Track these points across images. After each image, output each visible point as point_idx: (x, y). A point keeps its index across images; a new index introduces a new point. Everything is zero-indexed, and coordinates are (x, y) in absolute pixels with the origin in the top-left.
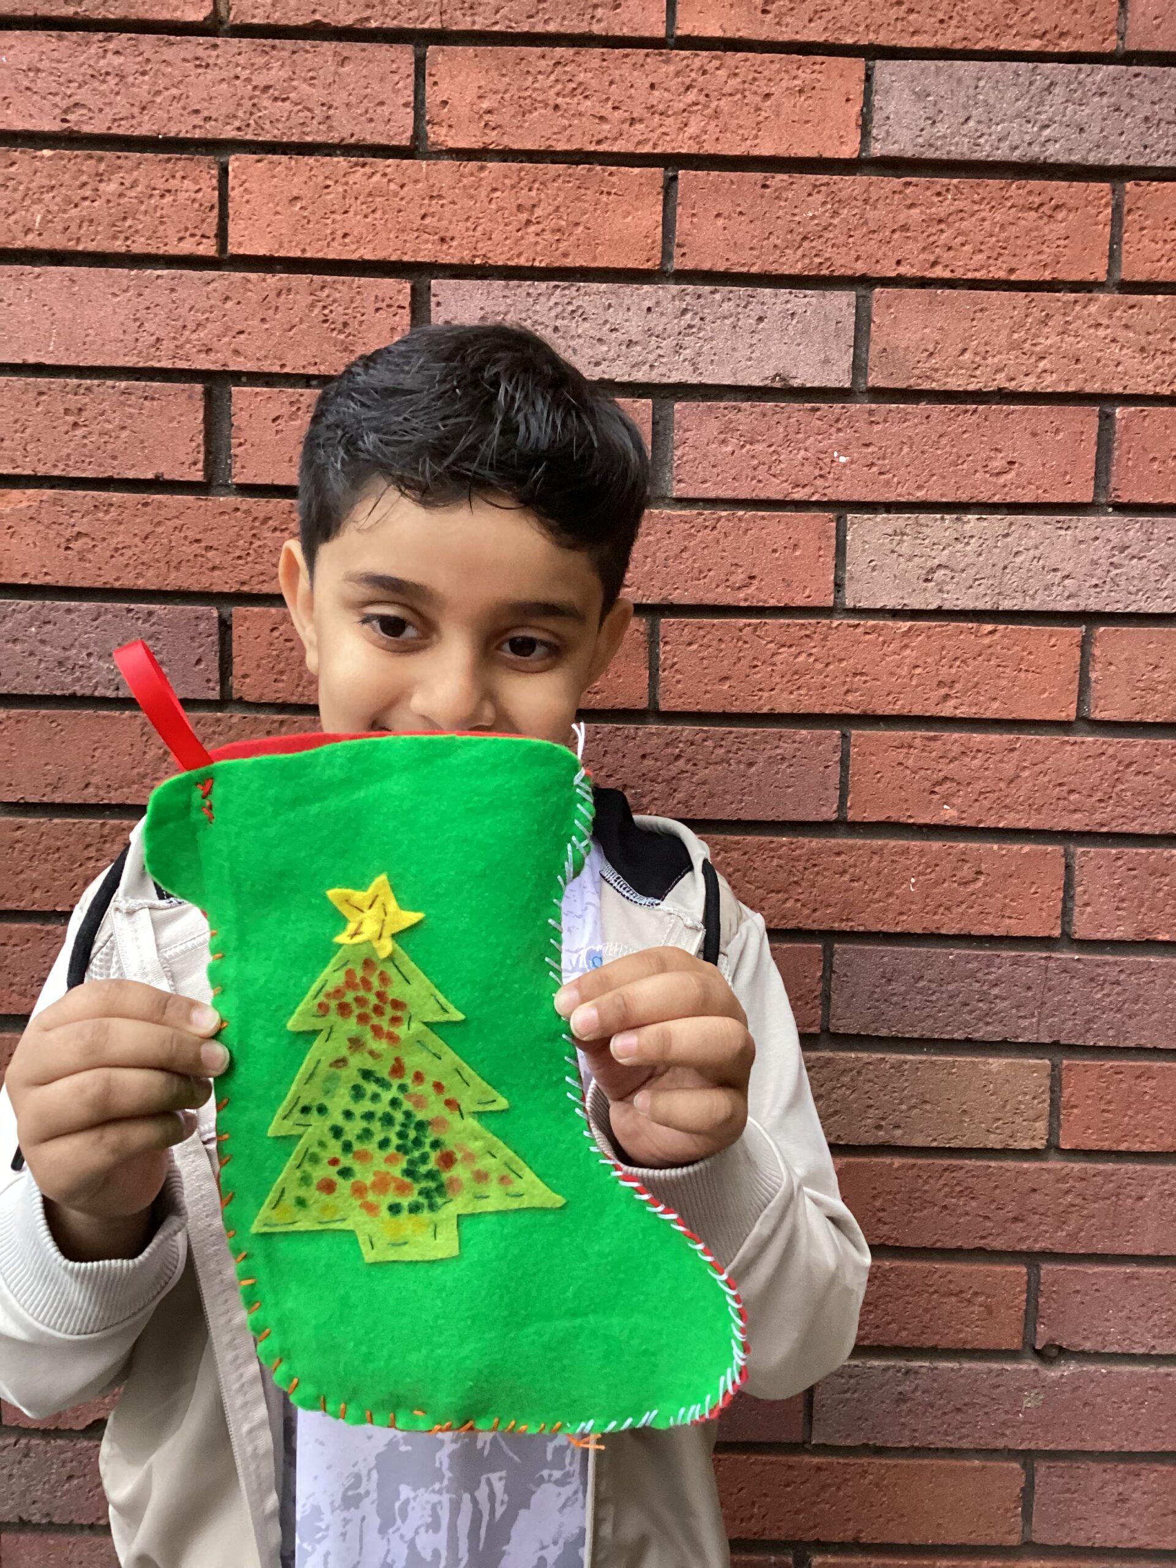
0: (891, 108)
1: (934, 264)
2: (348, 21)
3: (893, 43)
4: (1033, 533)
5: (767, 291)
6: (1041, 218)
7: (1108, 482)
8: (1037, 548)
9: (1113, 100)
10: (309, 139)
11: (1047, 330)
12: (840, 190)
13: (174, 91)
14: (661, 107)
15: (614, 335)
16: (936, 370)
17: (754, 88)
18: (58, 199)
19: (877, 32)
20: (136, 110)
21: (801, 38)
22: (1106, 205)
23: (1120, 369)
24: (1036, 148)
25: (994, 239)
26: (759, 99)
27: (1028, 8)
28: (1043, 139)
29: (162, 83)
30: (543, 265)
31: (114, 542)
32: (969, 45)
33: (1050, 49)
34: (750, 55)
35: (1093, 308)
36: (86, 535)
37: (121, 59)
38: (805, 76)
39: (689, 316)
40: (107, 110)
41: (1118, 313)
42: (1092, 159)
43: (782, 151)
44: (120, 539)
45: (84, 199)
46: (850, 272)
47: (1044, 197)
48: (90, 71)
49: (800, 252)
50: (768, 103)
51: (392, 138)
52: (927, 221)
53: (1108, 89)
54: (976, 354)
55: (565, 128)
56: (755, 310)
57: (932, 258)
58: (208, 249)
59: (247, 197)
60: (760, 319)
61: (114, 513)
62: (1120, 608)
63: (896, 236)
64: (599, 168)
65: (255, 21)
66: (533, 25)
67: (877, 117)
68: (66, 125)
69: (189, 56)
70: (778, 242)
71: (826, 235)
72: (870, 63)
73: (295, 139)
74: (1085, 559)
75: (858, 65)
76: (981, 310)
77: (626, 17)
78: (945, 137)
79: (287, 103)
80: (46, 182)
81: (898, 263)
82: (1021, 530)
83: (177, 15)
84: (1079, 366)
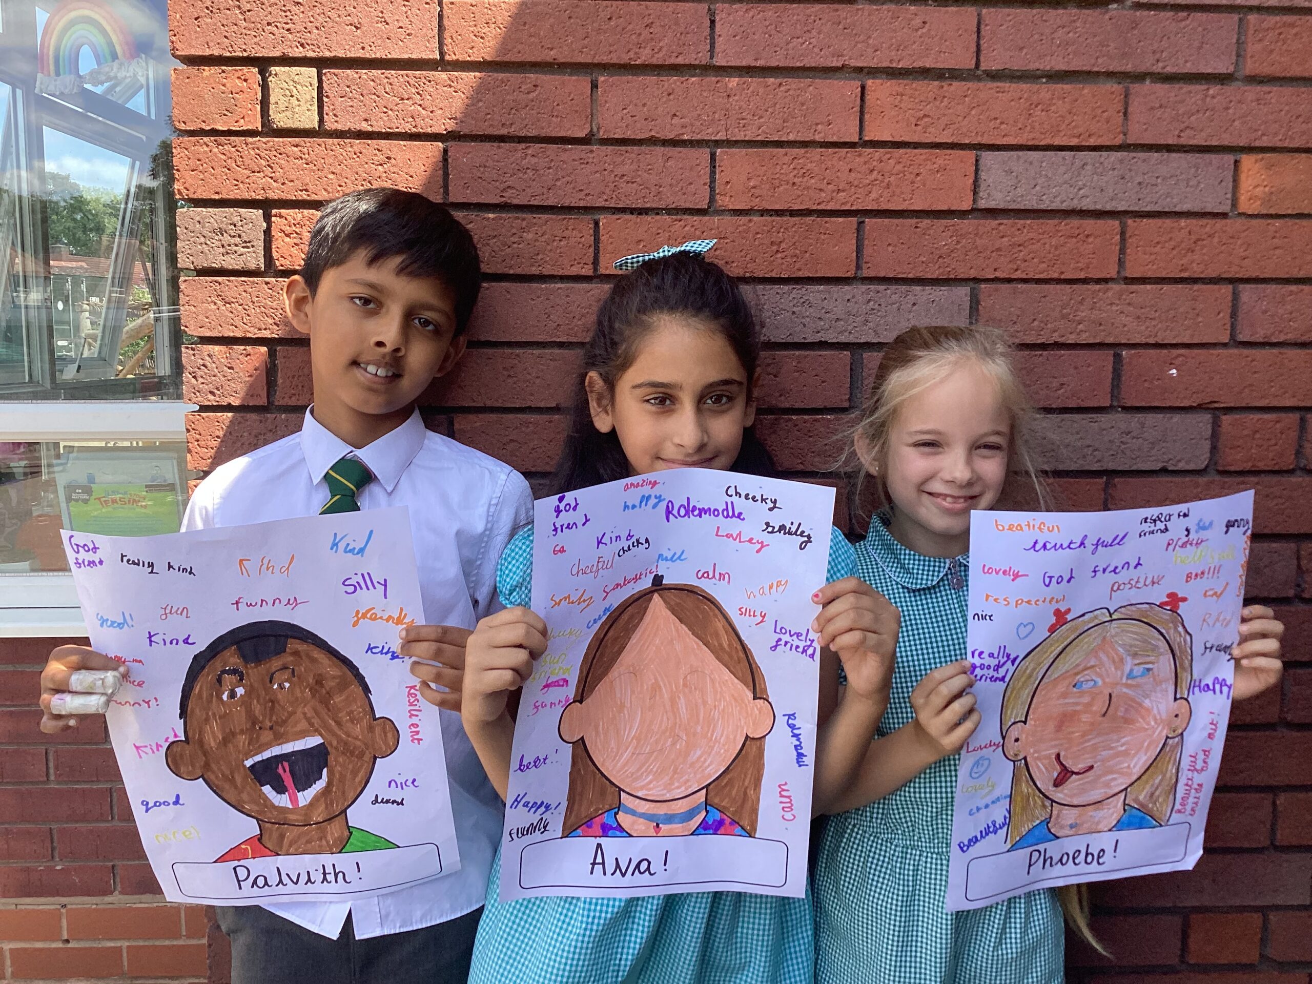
0: (991, 180)
1: (1017, 270)
2: (671, 136)
3: (991, 143)
4: (1075, 425)
5: (918, 288)
6: (1078, 242)
7: (1119, 393)
8: (1078, 433)
9: (1121, 173)
10: (648, 205)
11: (1082, 308)
12: (961, 229)
13: (568, 179)
14: (856, 183)
15: (828, 315)
16: (1018, 332)
17: (911, 170)
18: (498, 243)
19: (982, 136)
20: (545, 190)
21: (938, 140)
22: (1117, 234)
23: (1126, 329)
24: (1075, 201)
25: (1051, 255)
26: (913, 176)
27: (1070, 120)
28: (1080, 196)
29: (560, 174)
30: (786, 276)
31: (531, 445)
32: (1037, 143)
33: (1083, 144)
34: (909, 150)
35: (1110, 294)
36: (516, 441)
37: (536, 160)
38: (940, 161)
39: (872, 303)
40: (528, 190)
41: (1124, 297)
42: (1108, 208)
43: (926, 208)
44: (536, 442)
45: (514, 243)
46: (967, 276)
47: (1081, 230)
48: (517, 167)
49: (937, 267)
50: (919, 178)
51: (697, 203)
52: (1013, 245)
53: (1118, 166)
54: (1042, 322)
55: (799, 196)
56: (911, 299)
57: (1015, 267)
58: (587, 271)
59: (611, 240)
60: (914, 304)
61: (531, 428)
62: (1126, 467)
63: (994, 254)
64: (818, 219)
65: (616, 136)
66: (781, 136)
67: (983, 186)
68: (503, 199)
69: (577, 158)
70: (924, 259)
71: (953, 255)
72: (979, 153)
73: (639, 206)
74: (1106, 439)
75: (971, 155)
76: (1045, 297)
77: (836, 129)
78: (1022, 196)
79: (635, 185)
80: (490, 233)
81: (995, 270)
82: (1069, 423)
83: (569, 134)
84: (1102, 328)
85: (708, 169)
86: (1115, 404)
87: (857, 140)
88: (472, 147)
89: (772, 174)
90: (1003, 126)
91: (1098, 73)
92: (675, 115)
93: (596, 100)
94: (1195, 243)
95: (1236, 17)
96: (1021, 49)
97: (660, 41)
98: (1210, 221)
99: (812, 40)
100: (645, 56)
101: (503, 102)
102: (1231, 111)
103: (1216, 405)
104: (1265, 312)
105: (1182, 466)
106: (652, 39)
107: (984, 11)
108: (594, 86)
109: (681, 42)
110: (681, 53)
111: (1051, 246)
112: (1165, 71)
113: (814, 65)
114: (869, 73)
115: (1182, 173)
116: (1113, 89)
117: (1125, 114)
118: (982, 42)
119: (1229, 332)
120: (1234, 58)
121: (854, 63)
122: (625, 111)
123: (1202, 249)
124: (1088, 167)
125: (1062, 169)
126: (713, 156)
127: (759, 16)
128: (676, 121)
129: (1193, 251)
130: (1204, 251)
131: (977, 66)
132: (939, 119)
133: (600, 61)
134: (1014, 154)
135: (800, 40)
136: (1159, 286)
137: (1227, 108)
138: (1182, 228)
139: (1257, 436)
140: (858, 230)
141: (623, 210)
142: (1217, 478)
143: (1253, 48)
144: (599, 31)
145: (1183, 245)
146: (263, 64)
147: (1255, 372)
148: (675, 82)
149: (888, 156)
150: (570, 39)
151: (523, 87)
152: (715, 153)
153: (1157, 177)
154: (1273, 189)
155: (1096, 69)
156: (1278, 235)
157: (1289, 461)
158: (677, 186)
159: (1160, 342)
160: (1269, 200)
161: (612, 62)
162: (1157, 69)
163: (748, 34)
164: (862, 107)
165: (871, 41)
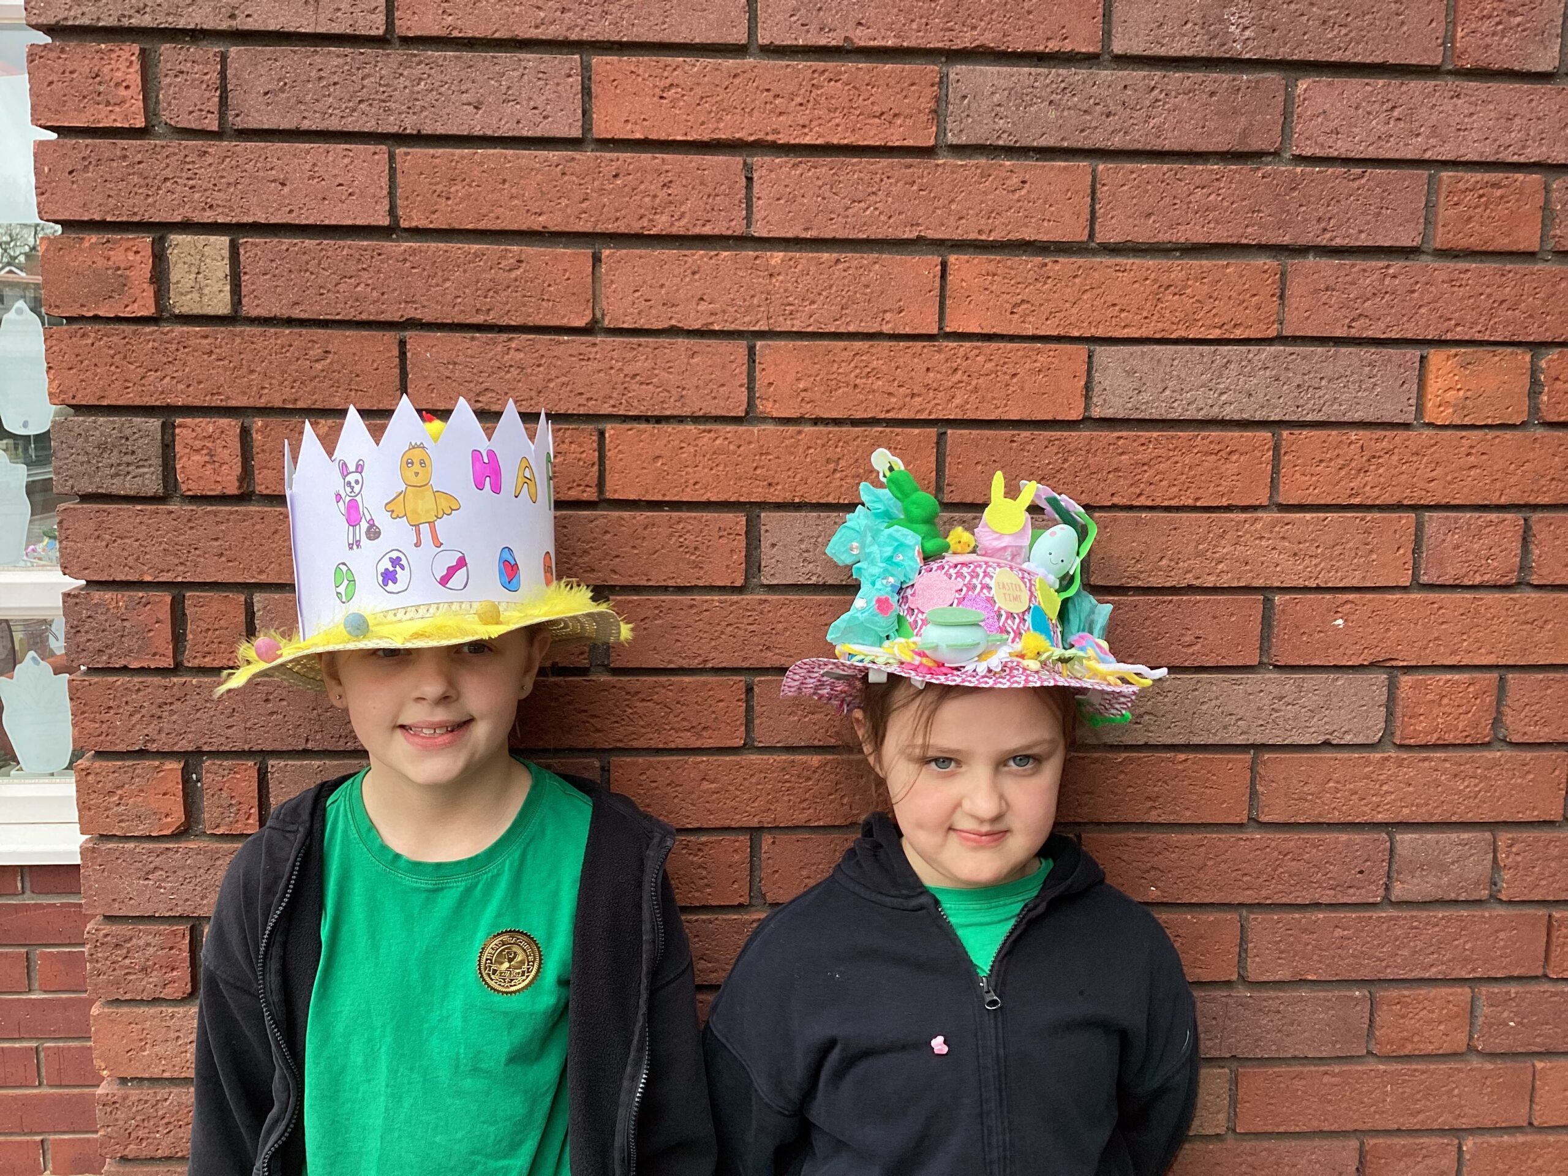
85: (745, 367)
86: (1265, 660)
87: (935, 331)
88: (438, 339)
89: (827, 374)
90: (1123, 315)
91: (1248, 247)
92: (702, 299)
93: (600, 278)
94: (1369, 460)
95: (1424, 173)
96: (1149, 215)
97: (682, 203)
98: (1387, 433)
99: (877, 205)
100: (661, 224)
101: (477, 282)
102: (1416, 295)
103: (1394, 663)
104: (1457, 547)
105: (1348, 739)
106: (671, 202)
107: (1101, 167)
108: (597, 260)
109: (708, 207)
110: (709, 221)
111: (1184, 465)
112: (1333, 243)
113: (880, 236)
114: (952, 246)
115: (1352, 373)
116: (1266, 267)
117: (1282, 297)
118: (1097, 207)
119: (1410, 572)
120: (1421, 227)
121: (931, 234)
122: (637, 294)
123: (1377, 469)
124: (1232, 367)
125: (1200, 368)
126: (751, 351)
127: (810, 174)
128: (703, 306)
129: (1366, 471)
130: (1381, 471)
131: (1091, 235)
132: (1041, 305)
133: (604, 230)
134: (1137, 349)
135: (863, 205)
136: (1321, 515)
137: (1413, 291)
138: (1350, 443)
139: (1445, 701)
140: (937, 443)
141: (637, 419)
142: (1393, 754)
143: (1445, 213)
144: (602, 190)
145: (1353, 464)
146: (160, 230)
147: (1443, 623)
148: (702, 257)
149: (976, 352)
150: (564, 202)
151: (504, 263)
152: (754, 346)
153: (1322, 378)
154: (1469, 394)
155: (1244, 241)
156: (1473, 451)
157: (1485, 732)
158: (704, 389)
159: (1322, 585)
160: (1463, 408)
161: (619, 231)
162: (1323, 240)
163: (795, 196)
164: (943, 288)
165: (953, 207)
